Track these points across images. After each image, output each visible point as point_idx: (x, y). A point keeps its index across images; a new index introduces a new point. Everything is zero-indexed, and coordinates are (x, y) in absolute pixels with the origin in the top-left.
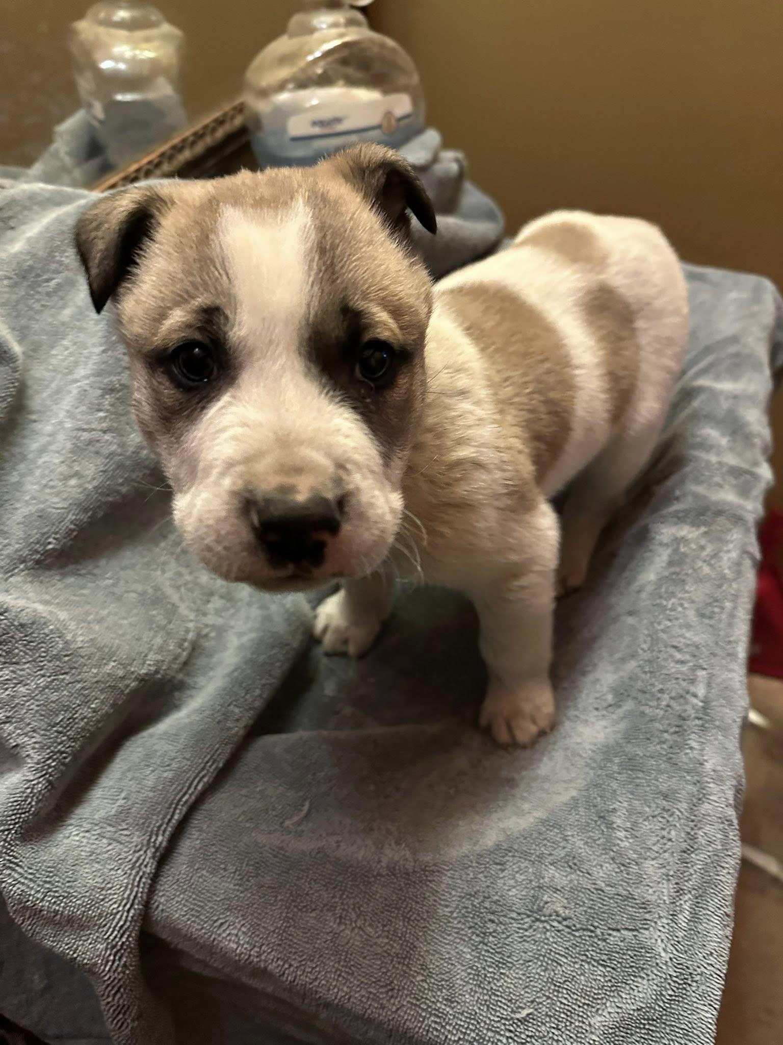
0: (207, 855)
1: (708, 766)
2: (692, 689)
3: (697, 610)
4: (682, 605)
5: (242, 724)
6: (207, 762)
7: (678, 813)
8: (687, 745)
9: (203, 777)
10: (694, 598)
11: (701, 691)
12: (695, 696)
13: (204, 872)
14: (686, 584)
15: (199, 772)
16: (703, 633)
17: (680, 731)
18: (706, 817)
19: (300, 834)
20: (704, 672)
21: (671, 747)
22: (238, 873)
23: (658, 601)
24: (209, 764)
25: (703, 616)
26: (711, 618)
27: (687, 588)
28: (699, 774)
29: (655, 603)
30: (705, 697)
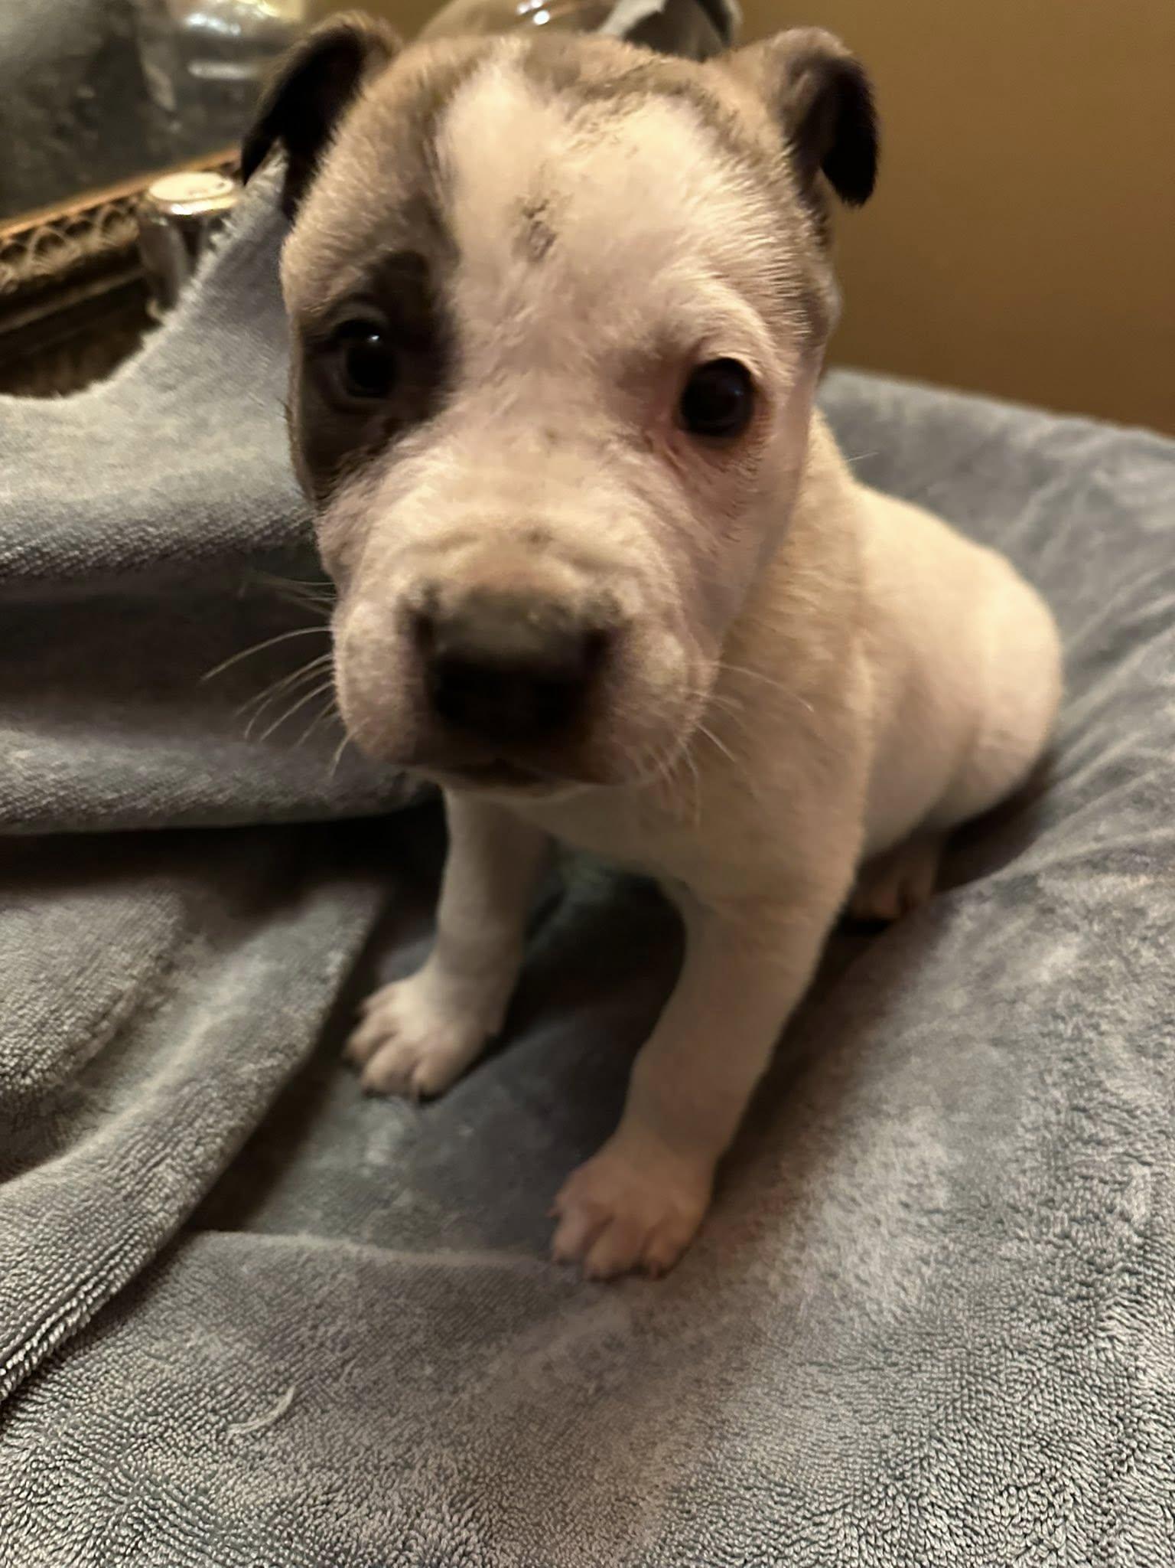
0: (36, 1495)
1: (1146, 1382)
2: (1120, 1202)
3: (1130, 1038)
4: (1095, 1027)
5: (174, 1205)
6: (84, 1282)
7: (1072, 1488)
8: (1103, 1329)
9: (68, 1313)
10: (1123, 1013)
11: (1139, 1208)
12: (1125, 1218)
13: (22, 1535)
14: (1107, 986)
15: (62, 1302)
16: (1144, 1085)
17: (1090, 1296)
18: (1137, 1505)
19: (253, 1462)
20: (1146, 1170)
21: (1066, 1331)
22: (90, 1543)
23: (1052, 1027)
24: (85, 1288)
25: (1141, 1051)
26: (1158, 1057)
27: (1108, 994)
28: (1126, 1400)
29: (1045, 1030)
30: (1149, 1224)
